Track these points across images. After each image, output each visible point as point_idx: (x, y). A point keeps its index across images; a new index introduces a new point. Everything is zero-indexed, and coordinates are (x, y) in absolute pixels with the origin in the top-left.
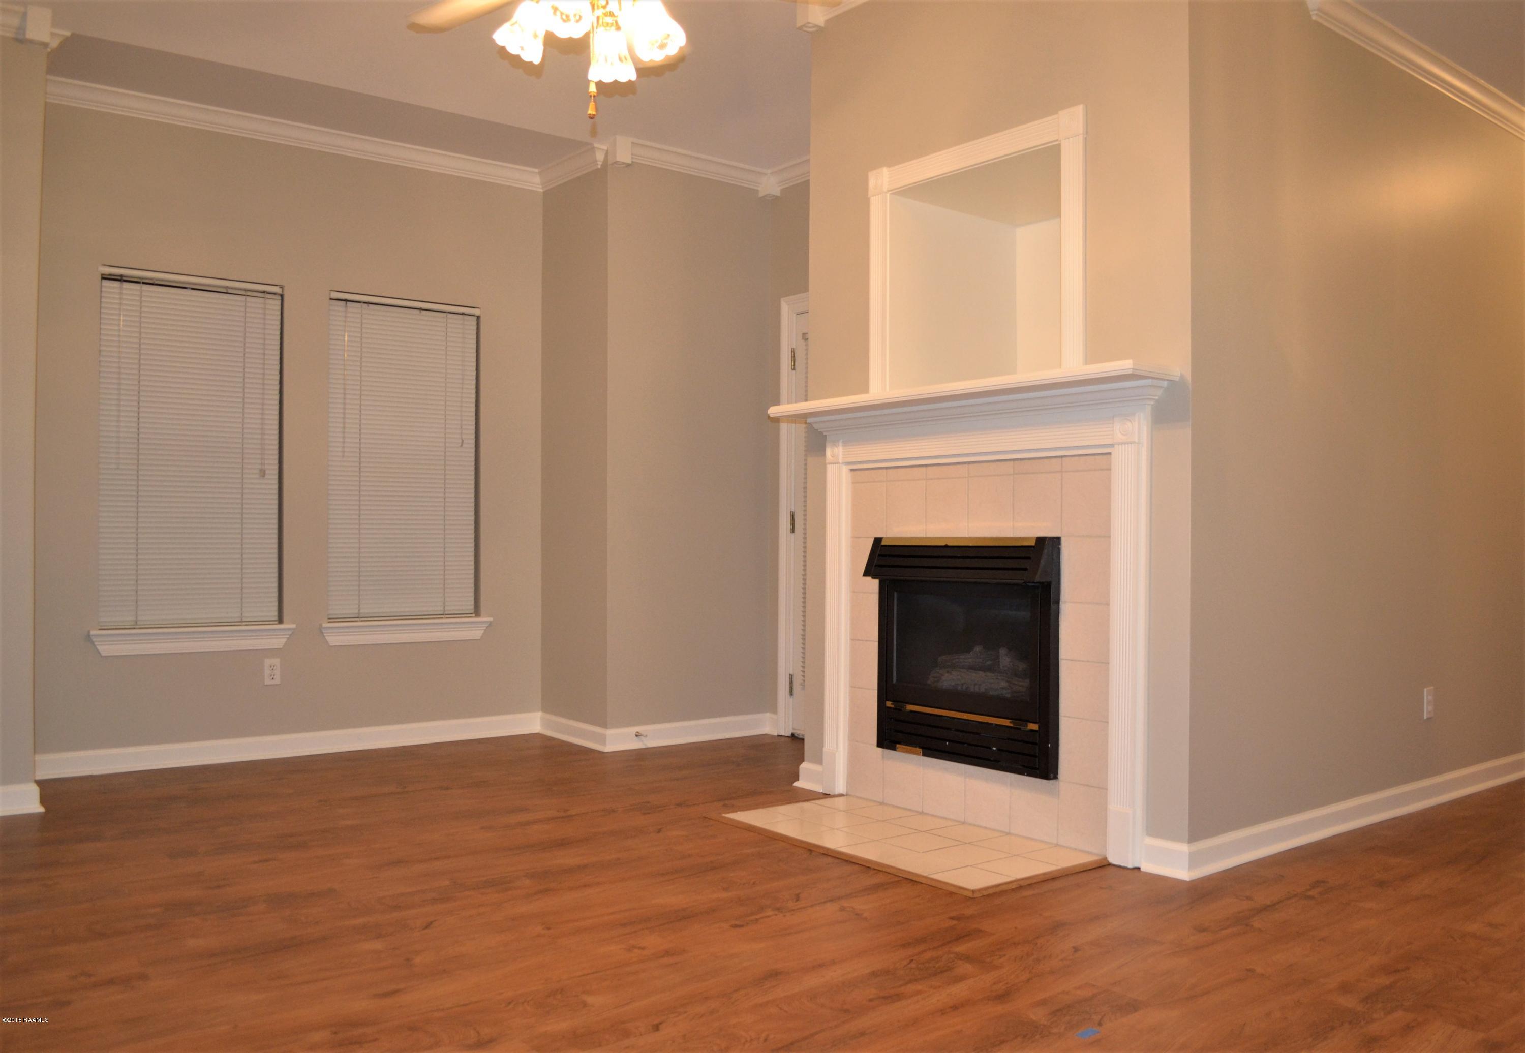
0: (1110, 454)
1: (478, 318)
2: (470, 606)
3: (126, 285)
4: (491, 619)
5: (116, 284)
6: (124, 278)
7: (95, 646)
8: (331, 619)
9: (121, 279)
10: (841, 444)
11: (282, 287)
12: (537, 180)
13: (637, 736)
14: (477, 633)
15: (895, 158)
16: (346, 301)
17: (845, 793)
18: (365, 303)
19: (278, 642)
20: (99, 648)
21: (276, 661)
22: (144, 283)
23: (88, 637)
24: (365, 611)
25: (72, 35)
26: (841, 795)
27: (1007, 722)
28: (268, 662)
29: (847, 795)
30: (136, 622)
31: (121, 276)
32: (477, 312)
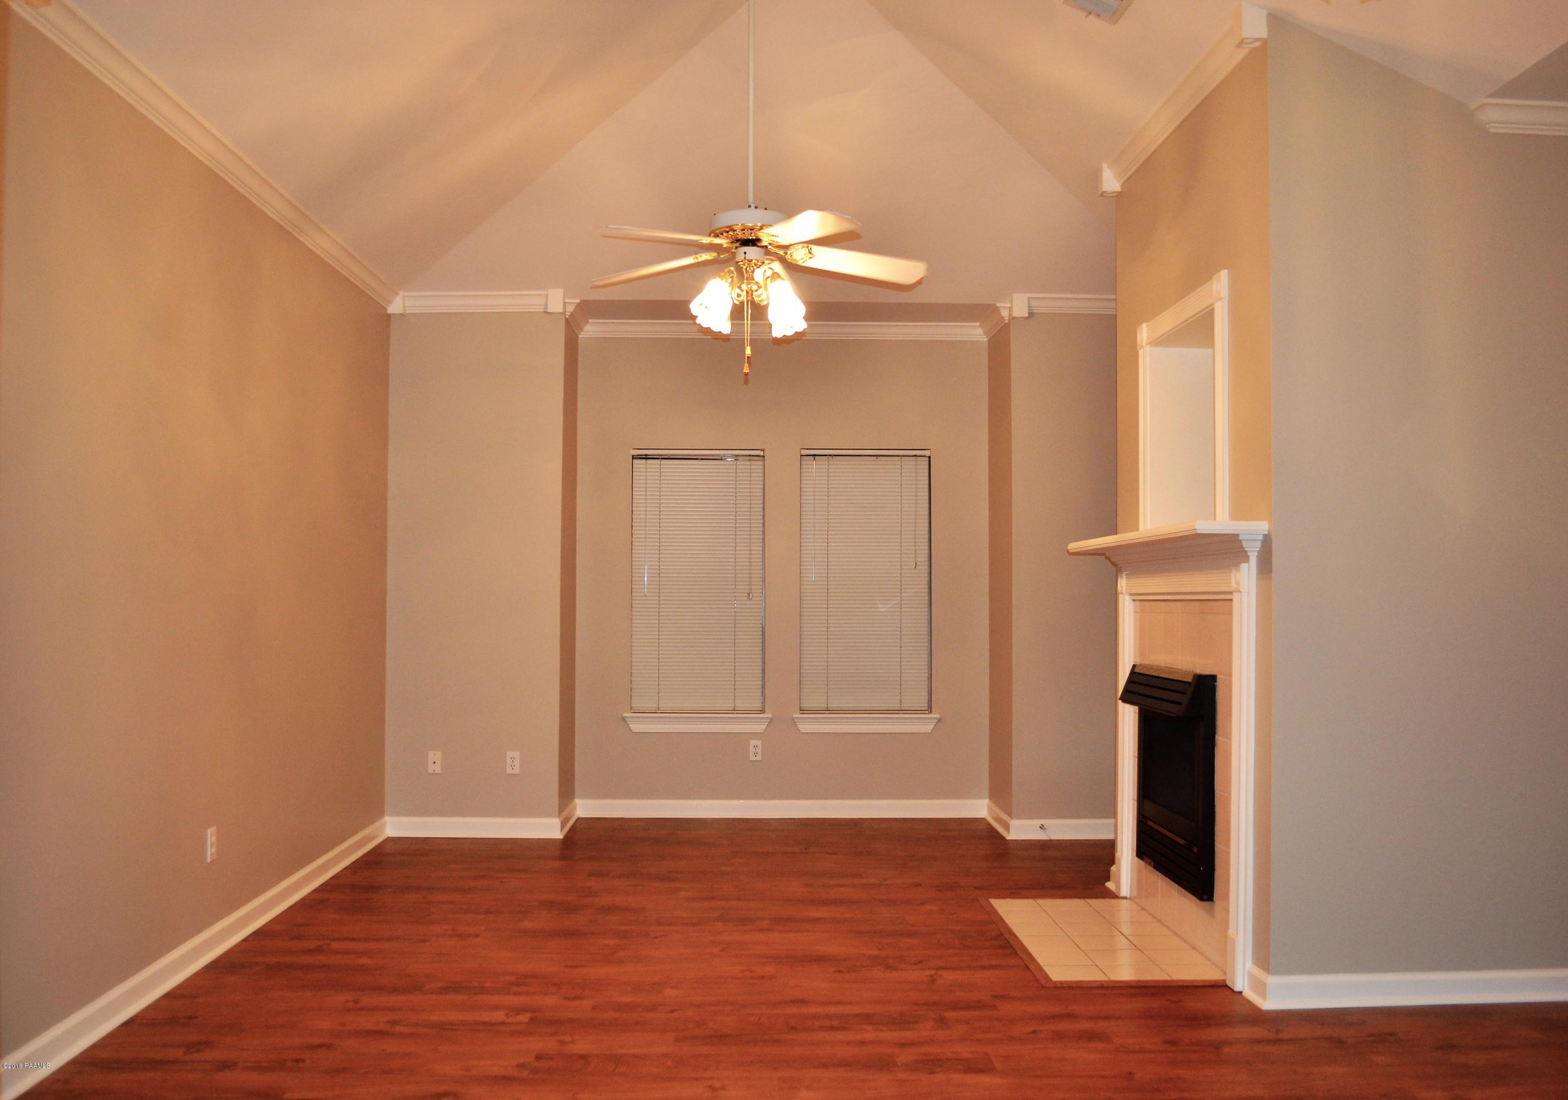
0: (1231, 600)
1: (930, 457)
2: (924, 705)
3: (649, 461)
4: (938, 716)
5: (643, 461)
6: (648, 457)
7: (628, 724)
8: (802, 711)
9: (646, 457)
10: (1124, 576)
11: (763, 450)
12: (980, 331)
13: (1041, 828)
14: (928, 728)
15: (1149, 314)
16: (815, 455)
17: (1128, 897)
18: (830, 455)
19: (760, 728)
20: (630, 726)
21: (759, 743)
22: (662, 459)
23: (623, 719)
24: (833, 705)
25: (581, 300)
26: (1125, 898)
27: (1182, 842)
28: (753, 742)
29: (1130, 899)
30: (658, 708)
31: (646, 455)
32: (927, 453)
